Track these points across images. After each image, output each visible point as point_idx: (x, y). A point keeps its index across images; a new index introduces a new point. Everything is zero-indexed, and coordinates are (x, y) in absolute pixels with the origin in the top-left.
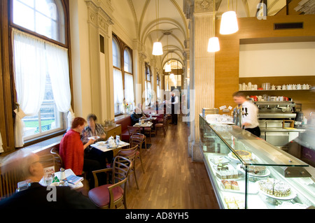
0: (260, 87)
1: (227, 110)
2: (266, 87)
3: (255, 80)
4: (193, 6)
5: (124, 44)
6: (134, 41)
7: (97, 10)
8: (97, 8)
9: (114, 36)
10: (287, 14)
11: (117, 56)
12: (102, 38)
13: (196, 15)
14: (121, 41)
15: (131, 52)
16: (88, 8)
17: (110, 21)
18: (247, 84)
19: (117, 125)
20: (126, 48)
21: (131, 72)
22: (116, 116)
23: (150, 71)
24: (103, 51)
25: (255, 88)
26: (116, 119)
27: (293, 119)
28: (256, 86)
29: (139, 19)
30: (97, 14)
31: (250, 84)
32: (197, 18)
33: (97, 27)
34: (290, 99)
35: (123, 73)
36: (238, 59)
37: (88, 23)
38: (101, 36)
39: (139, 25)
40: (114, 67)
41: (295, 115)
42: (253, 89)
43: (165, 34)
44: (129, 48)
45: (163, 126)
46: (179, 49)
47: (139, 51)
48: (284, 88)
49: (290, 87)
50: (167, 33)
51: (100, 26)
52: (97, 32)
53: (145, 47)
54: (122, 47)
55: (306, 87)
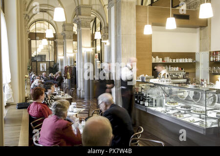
25: (160, 61)
27: (184, 83)
31: (157, 57)
34: (182, 69)
41: (185, 80)
48: (177, 61)
49: (181, 61)
55: (190, 60)
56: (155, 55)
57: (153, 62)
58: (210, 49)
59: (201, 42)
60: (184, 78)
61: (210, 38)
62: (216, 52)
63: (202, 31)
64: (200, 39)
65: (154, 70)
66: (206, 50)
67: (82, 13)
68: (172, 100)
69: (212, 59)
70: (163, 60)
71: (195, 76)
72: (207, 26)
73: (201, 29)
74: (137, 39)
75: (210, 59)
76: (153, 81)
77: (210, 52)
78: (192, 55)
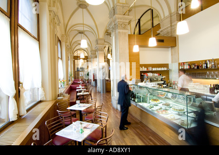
2: (150, 69)
5: (58, 38)
6: (62, 36)
8: (55, 15)
16: (50, 15)
21: (61, 58)
30: (54, 19)
31: (143, 67)
34: (160, 75)
37: (50, 24)
41: (163, 82)
42: (145, 70)
43: (80, 33)
44: (60, 41)
55: (165, 69)
56: (142, 66)
57: (141, 70)
58: (179, 61)
59: (172, 57)
60: (162, 80)
61: (178, 54)
62: (183, 63)
63: (173, 50)
64: (172, 55)
65: (141, 75)
66: (176, 62)
67: (99, 43)
68: (155, 98)
69: (180, 68)
70: (147, 69)
71: (169, 79)
72: (176, 46)
73: (172, 49)
74: (129, 56)
75: (179, 68)
76: (140, 84)
77: (179, 64)
78: (166, 65)
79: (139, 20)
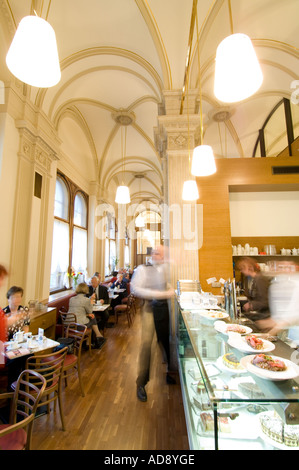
0: (261, 250)
1: (218, 284)
2: (270, 251)
3: (254, 241)
4: (166, 141)
5: (76, 187)
6: (91, 184)
7: (34, 141)
8: (35, 137)
9: (60, 175)
10: (291, 155)
11: (63, 204)
12: (39, 178)
13: (169, 153)
14: (72, 183)
15: (86, 198)
16: (21, 136)
17: (55, 155)
18: (243, 246)
19: (50, 309)
20: (79, 193)
21: (85, 226)
22: (51, 294)
23: (116, 225)
24: (38, 194)
25: (255, 252)
26: (52, 299)
28: (256, 249)
29: (100, 157)
30: (34, 144)
31: (247, 245)
32: (171, 157)
33: (33, 162)
35: (72, 227)
36: (228, 212)
37: (19, 155)
38: (36, 173)
39: (99, 165)
40: (56, 218)
42: (252, 254)
43: (136, 176)
44: (83, 192)
45: (126, 310)
46: (155, 196)
47: (98, 196)
48: (295, 253)
50: (139, 176)
51: (37, 161)
52: (32, 168)
53: (107, 193)
54: (72, 190)
79: (261, 132)
